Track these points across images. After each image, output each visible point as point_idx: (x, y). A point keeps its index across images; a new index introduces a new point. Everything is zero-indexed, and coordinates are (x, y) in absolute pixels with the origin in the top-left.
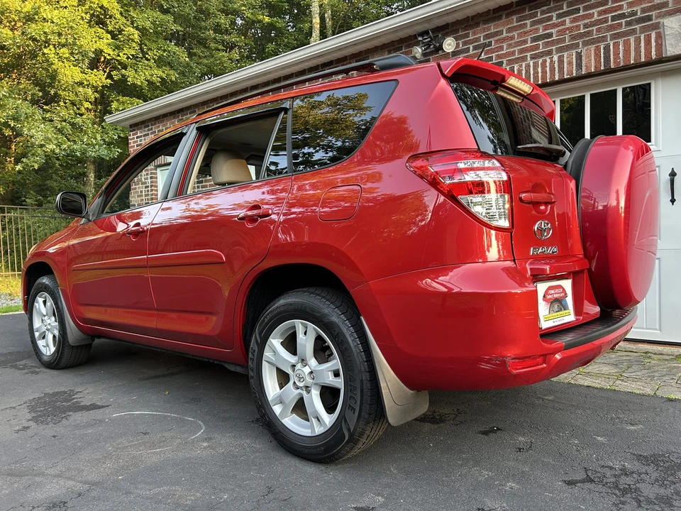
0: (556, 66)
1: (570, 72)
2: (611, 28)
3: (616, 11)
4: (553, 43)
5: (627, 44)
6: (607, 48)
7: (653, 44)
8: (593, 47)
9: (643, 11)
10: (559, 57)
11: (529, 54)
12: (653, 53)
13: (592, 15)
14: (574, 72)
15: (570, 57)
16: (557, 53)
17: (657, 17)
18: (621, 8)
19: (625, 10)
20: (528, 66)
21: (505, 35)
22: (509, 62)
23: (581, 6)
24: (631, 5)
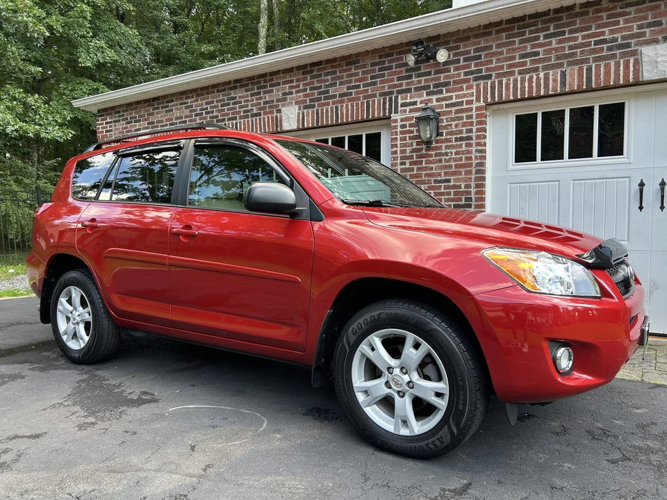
0: (542, 82)
1: (555, 89)
2: (594, 51)
3: (598, 36)
4: (539, 61)
5: (607, 67)
6: (589, 70)
7: (631, 69)
8: (576, 68)
9: (623, 38)
10: (545, 74)
11: (516, 70)
12: (631, 77)
13: (576, 39)
14: (559, 89)
15: (555, 75)
16: (543, 70)
17: (635, 45)
18: (603, 34)
19: (607, 36)
20: (516, 80)
21: (494, 50)
22: (498, 75)
23: (566, 29)
24: (612, 32)
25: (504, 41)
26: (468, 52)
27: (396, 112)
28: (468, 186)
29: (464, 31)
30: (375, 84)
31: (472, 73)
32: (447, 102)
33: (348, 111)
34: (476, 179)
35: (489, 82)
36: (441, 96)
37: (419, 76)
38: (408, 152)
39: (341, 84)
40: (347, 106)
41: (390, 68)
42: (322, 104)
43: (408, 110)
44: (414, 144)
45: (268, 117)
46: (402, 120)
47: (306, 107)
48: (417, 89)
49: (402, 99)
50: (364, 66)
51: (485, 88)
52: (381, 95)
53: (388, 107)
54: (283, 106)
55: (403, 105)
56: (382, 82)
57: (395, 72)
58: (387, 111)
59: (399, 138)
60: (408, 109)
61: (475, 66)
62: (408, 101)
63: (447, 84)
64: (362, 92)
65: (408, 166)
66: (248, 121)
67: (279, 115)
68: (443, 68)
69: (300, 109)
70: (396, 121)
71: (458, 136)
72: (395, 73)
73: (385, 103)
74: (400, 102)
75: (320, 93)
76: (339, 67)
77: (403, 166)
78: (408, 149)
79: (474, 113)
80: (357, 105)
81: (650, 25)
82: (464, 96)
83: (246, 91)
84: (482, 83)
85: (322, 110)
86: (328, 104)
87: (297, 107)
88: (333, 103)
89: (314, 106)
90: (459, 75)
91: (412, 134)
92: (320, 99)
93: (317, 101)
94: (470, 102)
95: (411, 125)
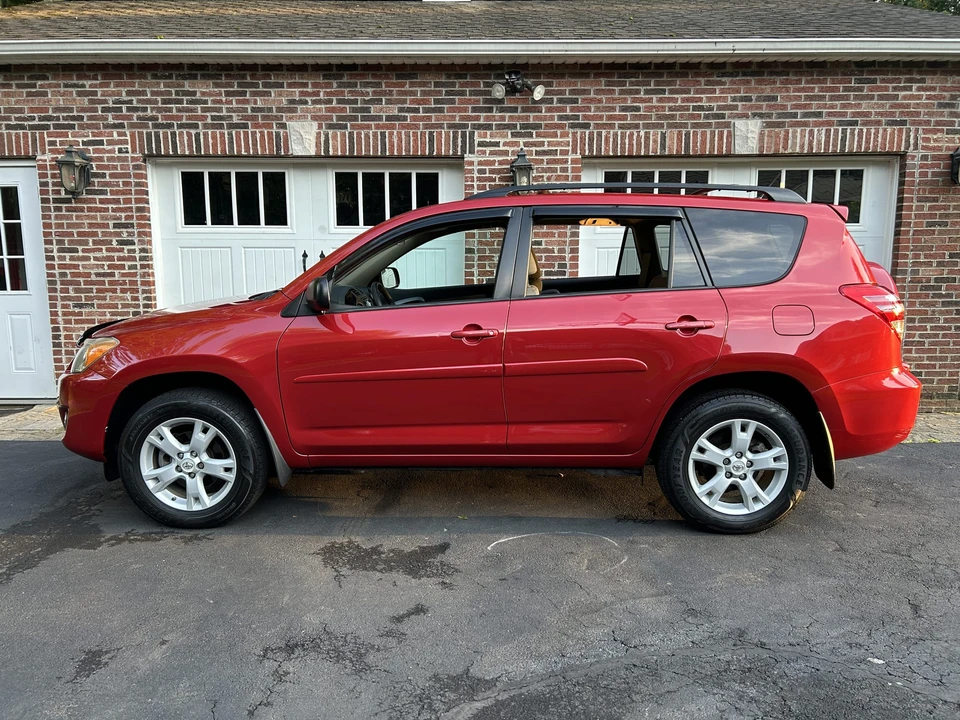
0: (643, 141)
1: (655, 150)
2: (692, 117)
3: (696, 102)
4: (640, 117)
5: (704, 134)
6: (687, 135)
7: (725, 141)
8: (675, 131)
9: (719, 108)
10: (646, 133)
11: (617, 123)
12: (724, 149)
13: (676, 100)
14: (659, 151)
15: (655, 135)
16: (644, 128)
17: (729, 117)
18: (701, 99)
19: (704, 104)
20: (616, 135)
21: (592, 95)
22: (597, 126)
23: (667, 88)
24: (709, 99)
25: (603, 88)
26: (562, 92)
28: (561, 251)
29: (558, 65)
30: (441, 110)
31: (567, 118)
32: (538, 149)
33: (399, 141)
34: (571, 242)
35: (587, 132)
36: (531, 140)
37: (502, 110)
39: (389, 102)
40: (399, 134)
41: (463, 93)
42: (358, 125)
43: (488, 152)
45: (262, 133)
46: (480, 163)
47: (330, 127)
48: (499, 127)
49: (480, 136)
50: (424, 84)
51: (583, 139)
52: (450, 126)
53: (460, 144)
54: (291, 118)
55: (481, 144)
56: (451, 110)
57: (470, 100)
58: (459, 149)
59: (475, 186)
60: (488, 150)
61: (571, 111)
62: (488, 140)
63: (537, 127)
64: (422, 119)
66: (222, 135)
67: (282, 131)
68: (535, 107)
69: (320, 127)
70: (472, 163)
72: (468, 102)
73: (455, 138)
74: (477, 140)
75: (354, 110)
76: (385, 78)
79: (569, 165)
80: (415, 134)
81: (743, 99)
82: (559, 144)
83: (217, 85)
84: (579, 131)
85: (359, 134)
86: (369, 127)
87: (315, 124)
88: (377, 127)
89: (345, 127)
90: (552, 118)
91: (493, 183)
92: (355, 118)
93: (350, 120)
94: (565, 153)
95: (492, 171)
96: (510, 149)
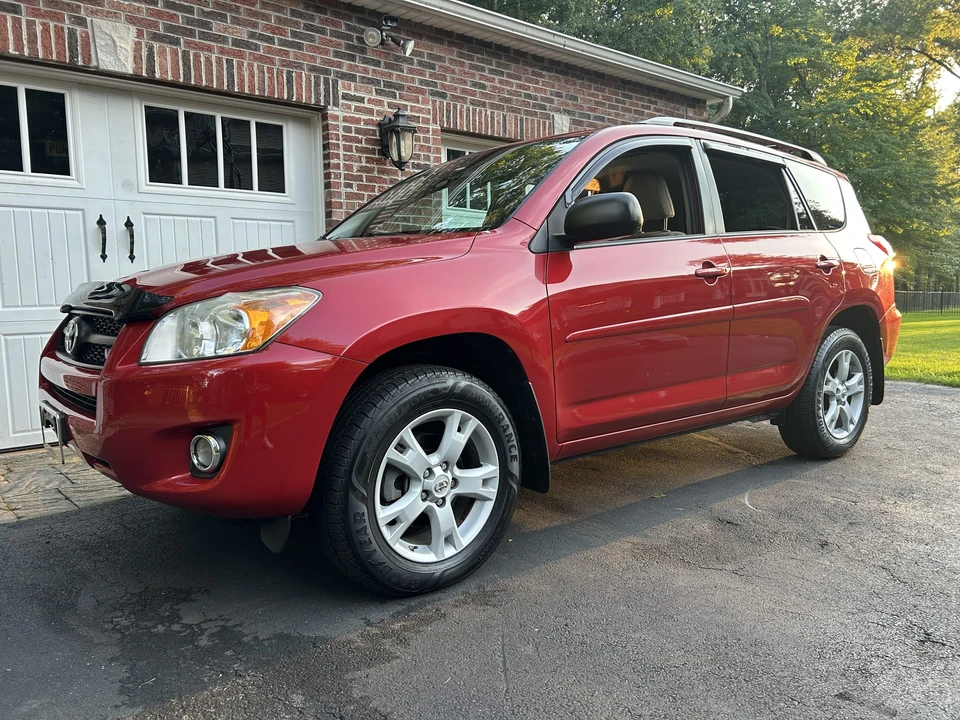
0: (489, 120)
2: (524, 103)
3: (527, 90)
4: (487, 96)
5: (532, 122)
6: (521, 120)
7: (547, 132)
8: (513, 116)
9: (542, 99)
10: (491, 113)
11: (469, 97)
13: (512, 84)
14: (501, 132)
15: (499, 116)
16: (490, 107)
17: (549, 109)
18: (529, 88)
19: (532, 92)
20: (468, 110)
21: (447, 64)
22: (453, 97)
23: (505, 71)
24: (534, 89)
25: (456, 58)
26: (421, 55)
27: (336, 104)
29: (416, 24)
30: (299, 47)
31: (427, 83)
33: (250, 76)
35: (445, 102)
36: (394, 101)
37: (364, 61)
38: (355, 169)
39: (236, 21)
40: (251, 66)
41: (323, 31)
42: (196, 44)
43: (353, 107)
44: (363, 160)
45: (45, 26)
46: (345, 119)
47: (156, 37)
48: (363, 80)
49: (344, 87)
50: (279, 9)
51: (441, 109)
52: (313, 69)
53: (322, 92)
54: (93, 13)
55: (345, 97)
56: (311, 49)
57: (331, 41)
58: (322, 98)
59: (341, 146)
60: (354, 104)
61: (430, 76)
62: (352, 93)
63: (400, 87)
64: (279, 52)
65: (355, 190)
67: (79, 30)
68: (398, 64)
69: (140, 34)
70: (336, 118)
71: (416, 162)
73: (317, 84)
74: (341, 90)
75: (189, 21)
77: (349, 190)
78: (356, 165)
79: (430, 135)
80: (270, 71)
81: (556, 94)
82: (420, 110)
84: (438, 100)
85: (197, 56)
86: (210, 49)
87: (133, 29)
88: (222, 51)
89: (177, 42)
90: (413, 80)
91: (359, 145)
92: (191, 33)
93: (184, 34)
94: (426, 121)
95: (358, 131)
96: (376, 108)
